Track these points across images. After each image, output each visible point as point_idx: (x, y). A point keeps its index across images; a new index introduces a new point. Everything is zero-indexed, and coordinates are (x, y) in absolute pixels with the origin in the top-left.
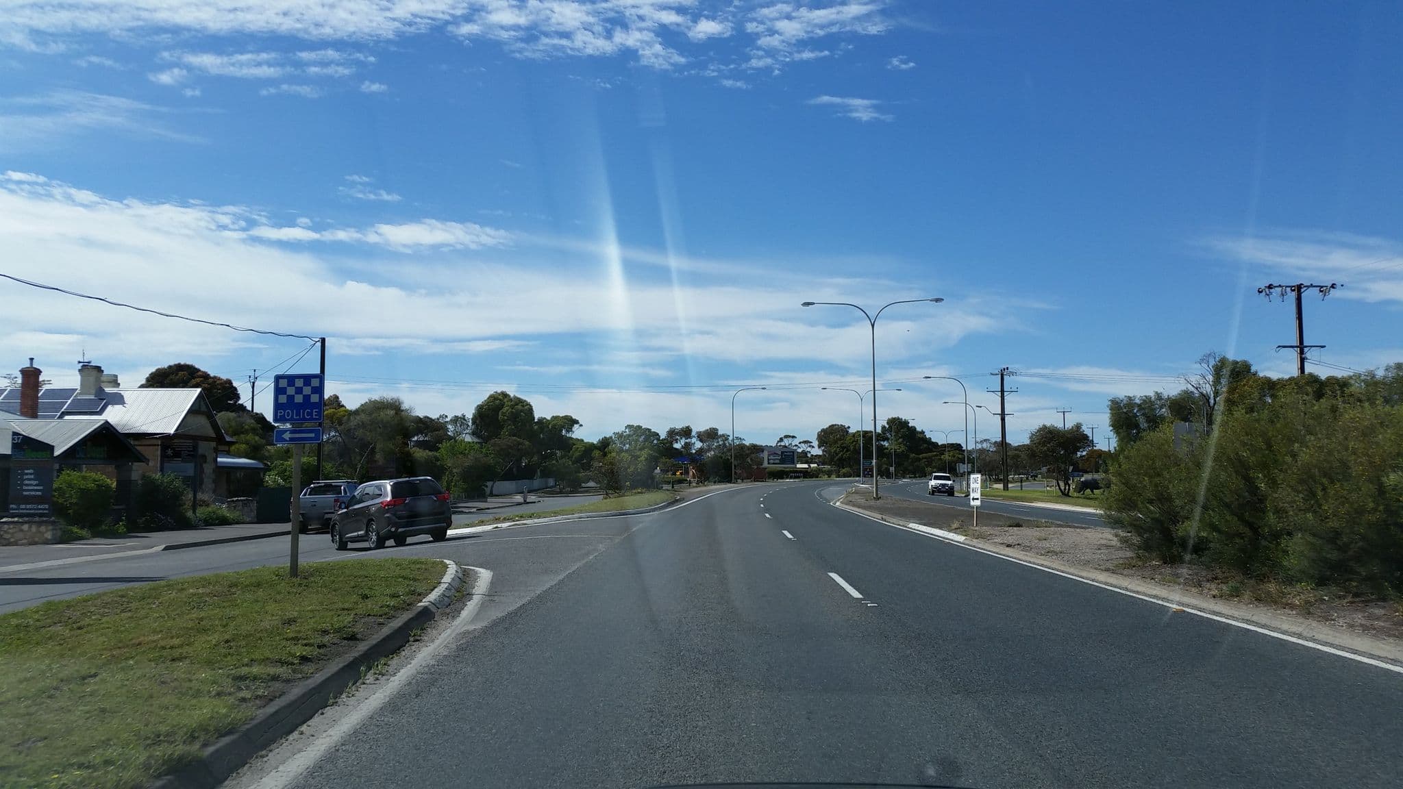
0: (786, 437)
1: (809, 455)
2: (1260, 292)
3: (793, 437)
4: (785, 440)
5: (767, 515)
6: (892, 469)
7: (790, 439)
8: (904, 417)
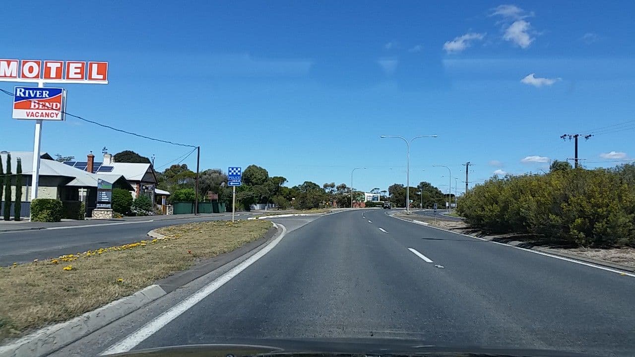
0: (375, 189)
1: (386, 198)
2: (561, 137)
3: (378, 189)
4: (375, 190)
5: (370, 221)
6: (421, 205)
7: (377, 190)
8: (428, 182)
